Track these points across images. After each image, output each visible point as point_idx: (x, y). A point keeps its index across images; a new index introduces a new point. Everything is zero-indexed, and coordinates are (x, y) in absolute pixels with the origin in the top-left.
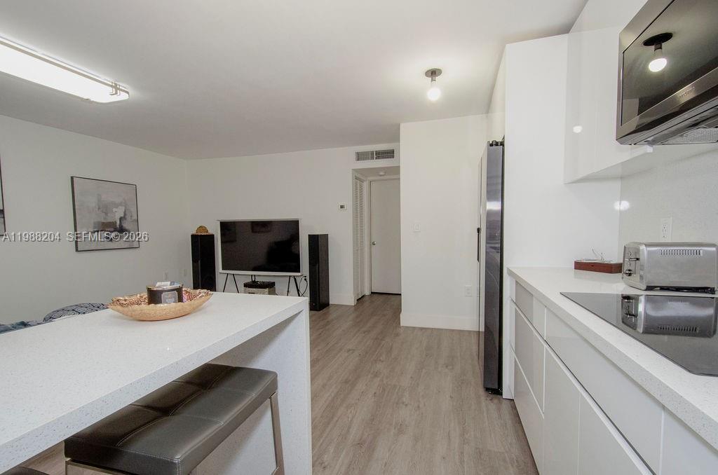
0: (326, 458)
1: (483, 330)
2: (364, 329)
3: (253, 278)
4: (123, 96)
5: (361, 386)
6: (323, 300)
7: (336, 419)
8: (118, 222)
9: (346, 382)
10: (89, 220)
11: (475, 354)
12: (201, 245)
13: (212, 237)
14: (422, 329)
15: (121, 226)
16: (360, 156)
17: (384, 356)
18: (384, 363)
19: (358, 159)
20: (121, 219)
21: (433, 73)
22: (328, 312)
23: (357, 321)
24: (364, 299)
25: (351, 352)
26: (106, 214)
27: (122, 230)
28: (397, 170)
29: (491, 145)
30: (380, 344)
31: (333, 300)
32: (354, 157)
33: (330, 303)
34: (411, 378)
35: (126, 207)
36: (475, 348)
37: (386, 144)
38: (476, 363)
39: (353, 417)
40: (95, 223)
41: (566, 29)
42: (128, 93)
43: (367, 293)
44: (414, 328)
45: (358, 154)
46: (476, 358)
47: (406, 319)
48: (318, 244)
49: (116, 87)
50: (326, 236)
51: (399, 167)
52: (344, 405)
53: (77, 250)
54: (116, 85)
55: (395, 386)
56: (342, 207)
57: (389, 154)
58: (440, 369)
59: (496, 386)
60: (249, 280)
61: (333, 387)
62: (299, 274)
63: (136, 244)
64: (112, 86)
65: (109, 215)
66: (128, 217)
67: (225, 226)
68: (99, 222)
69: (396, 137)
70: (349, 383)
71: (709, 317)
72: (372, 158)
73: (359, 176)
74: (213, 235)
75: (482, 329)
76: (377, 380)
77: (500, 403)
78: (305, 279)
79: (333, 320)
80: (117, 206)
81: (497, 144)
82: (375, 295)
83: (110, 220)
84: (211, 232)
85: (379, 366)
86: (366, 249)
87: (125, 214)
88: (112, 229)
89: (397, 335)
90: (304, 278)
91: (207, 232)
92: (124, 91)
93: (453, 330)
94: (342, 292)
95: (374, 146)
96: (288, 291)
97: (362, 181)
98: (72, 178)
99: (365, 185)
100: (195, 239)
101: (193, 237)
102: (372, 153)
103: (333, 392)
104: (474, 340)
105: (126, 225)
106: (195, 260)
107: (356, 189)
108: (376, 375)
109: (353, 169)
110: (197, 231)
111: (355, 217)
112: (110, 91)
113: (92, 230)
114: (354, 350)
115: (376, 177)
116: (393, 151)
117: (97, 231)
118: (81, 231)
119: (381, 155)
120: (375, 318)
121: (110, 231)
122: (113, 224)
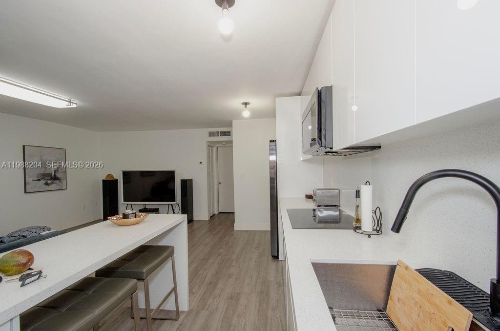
0: (194, 290)
2: (214, 233)
3: (145, 206)
4: (74, 106)
6: (189, 218)
8: (53, 173)
9: (204, 259)
10: (34, 173)
12: (109, 186)
15: (55, 175)
16: (211, 134)
17: (224, 245)
19: (210, 136)
20: (55, 171)
21: (246, 104)
22: (193, 225)
23: (210, 228)
24: (215, 216)
25: (206, 245)
27: (55, 178)
28: (231, 142)
29: (271, 141)
30: (222, 240)
32: (208, 135)
34: (237, 255)
37: (227, 128)
40: (38, 175)
41: (299, 94)
42: (76, 104)
43: (216, 212)
45: (210, 133)
47: (238, 226)
48: (187, 185)
49: (70, 102)
50: (191, 180)
51: (232, 141)
52: (203, 269)
53: (25, 192)
54: (70, 100)
55: (229, 259)
56: (201, 163)
57: (228, 134)
58: (252, 250)
59: (277, 255)
60: (142, 207)
62: (175, 203)
63: (64, 188)
64: (68, 101)
65: (47, 169)
66: (60, 170)
67: (126, 174)
68: (40, 174)
71: (337, 216)
72: (218, 135)
73: (210, 145)
74: (117, 180)
75: (269, 229)
77: (278, 262)
79: (195, 229)
81: (273, 141)
82: (221, 214)
83: (48, 172)
84: (116, 178)
85: (221, 251)
86: (216, 187)
88: (49, 178)
89: (233, 235)
90: (178, 205)
91: (113, 178)
92: (74, 103)
94: (202, 213)
95: (219, 129)
97: (212, 147)
98: (24, 146)
99: (215, 149)
101: (104, 181)
102: (218, 132)
105: (58, 175)
107: (209, 152)
109: (207, 142)
110: (106, 178)
111: (209, 168)
112: (67, 103)
113: (36, 179)
114: (208, 244)
115: (221, 145)
116: (229, 132)
117: (39, 180)
118: (29, 179)
119: (223, 134)
120: (220, 227)
121: (47, 179)
122: (50, 175)
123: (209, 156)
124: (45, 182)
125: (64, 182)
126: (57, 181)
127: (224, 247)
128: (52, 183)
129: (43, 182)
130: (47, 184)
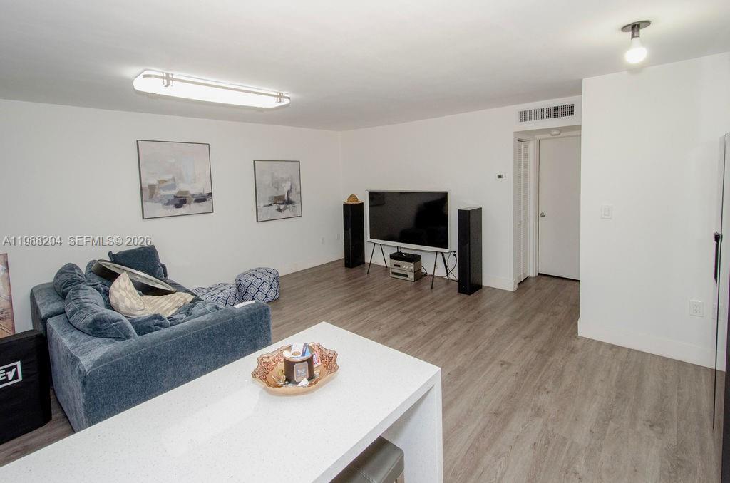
1: (724, 369)
3: (399, 250)
4: (286, 102)
5: (516, 425)
6: (474, 279)
7: (480, 469)
8: (286, 196)
9: (497, 414)
10: (266, 196)
11: (706, 415)
12: (352, 213)
13: (361, 205)
14: (612, 347)
15: (288, 198)
16: (525, 116)
17: (551, 382)
18: (550, 395)
19: (522, 120)
20: (288, 192)
22: (480, 297)
23: (518, 317)
24: (528, 283)
25: (506, 366)
26: (278, 189)
27: (289, 202)
28: (576, 128)
30: (546, 361)
31: (487, 281)
32: (518, 117)
33: (483, 284)
34: (591, 431)
35: (292, 182)
36: (706, 402)
37: (562, 99)
38: (708, 433)
39: (503, 474)
40: (270, 198)
42: (289, 98)
43: (532, 274)
44: (600, 343)
45: (522, 113)
46: (708, 423)
47: (588, 327)
48: (470, 221)
49: (280, 96)
50: (479, 211)
51: (581, 126)
52: (493, 451)
53: (257, 221)
54: (280, 93)
55: (565, 439)
56: (500, 176)
57: (568, 110)
58: (639, 428)
60: (395, 251)
61: (480, 418)
62: (447, 251)
63: (299, 214)
64: (277, 96)
65: (280, 189)
66: (293, 190)
67: (373, 196)
68: (272, 197)
69: (577, 89)
70: (501, 417)
72: (542, 117)
73: (522, 140)
74: (363, 204)
75: (722, 366)
76: (539, 422)
78: (455, 255)
80: (285, 181)
82: (543, 278)
83: (280, 194)
84: (360, 200)
85: (543, 399)
86: (532, 223)
87: (291, 188)
88: (282, 202)
89: (572, 351)
90: (452, 254)
91: (357, 201)
92: (286, 98)
93: (666, 359)
95: (545, 102)
96: (435, 265)
97: (527, 142)
98: (254, 162)
99: (532, 146)
100: (347, 207)
101: (345, 206)
102: (542, 110)
103: (479, 424)
104: (705, 387)
105: (292, 198)
106: (346, 229)
108: (538, 412)
109: (515, 132)
110: (348, 201)
111: (517, 188)
112: (277, 99)
113: (267, 204)
114: (510, 364)
115: (549, 136)
116: (572, 106)
117: (271, 205)
118: (261, 205)
119: (554, 112)
120: (540, 317)
121: (280, 204)
122: (281, 198)
123: (519, 162)
124: (277, 207)
125: (298, 207)
126: (291, 206)
127: (549, 386)
128: (285, 209)
129: (275, 207)
130: (279, 210)
